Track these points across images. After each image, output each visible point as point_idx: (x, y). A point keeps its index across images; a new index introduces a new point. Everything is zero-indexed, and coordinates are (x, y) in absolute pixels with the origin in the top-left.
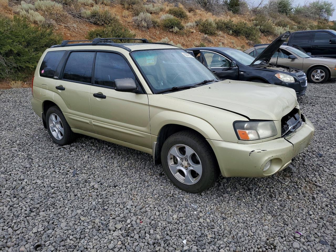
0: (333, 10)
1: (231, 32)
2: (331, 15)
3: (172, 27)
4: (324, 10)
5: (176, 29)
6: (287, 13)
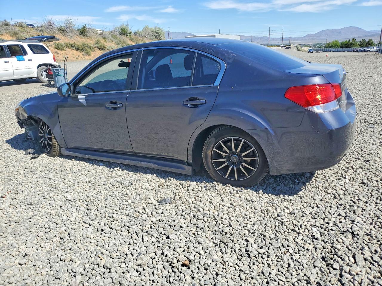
1: (74, 48)
6: (127, 35)
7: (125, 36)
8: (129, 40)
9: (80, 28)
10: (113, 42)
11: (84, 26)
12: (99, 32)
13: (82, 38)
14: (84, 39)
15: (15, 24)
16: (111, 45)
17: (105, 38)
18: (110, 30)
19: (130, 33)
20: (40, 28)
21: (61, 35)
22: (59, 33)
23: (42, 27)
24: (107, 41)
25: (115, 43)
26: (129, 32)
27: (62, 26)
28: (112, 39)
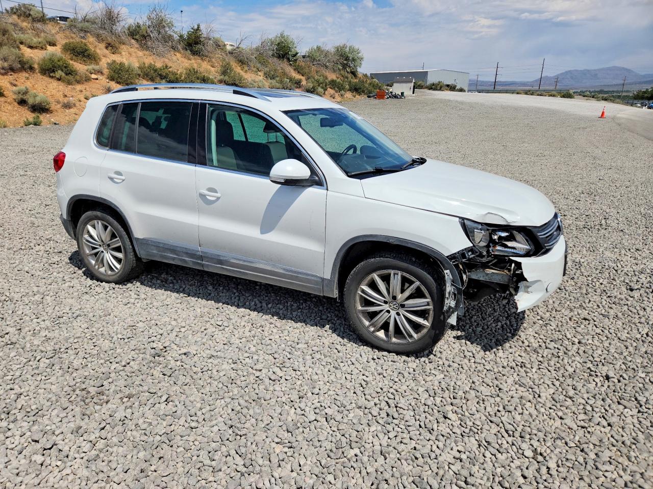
0: (362, 59)
2: (360, 66)
3: (54, 71)
6: (289, 60)
7: (285, 60)
8: (292, 71)
9: (185, 34)
10: (259, 73)
11: (196, 27)
12: (229, 48)
13: (189, 59)
14: (193, 61)
15: (12, 9)
16: (257, 80)
17: (242, 62)
18: (254, 46)
19: (295, 55)
20: (80, 25)
21: (137, 45)
22: (133, 41)
23: (85, 20)
24: (246, 68)
25: (265, 74)
26: (293, 52)
27: (141, 23)
28: (259, 65)
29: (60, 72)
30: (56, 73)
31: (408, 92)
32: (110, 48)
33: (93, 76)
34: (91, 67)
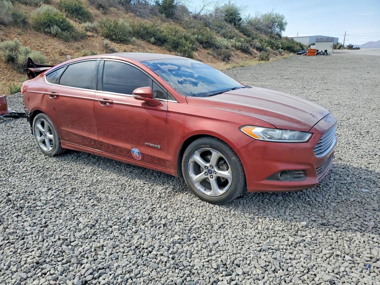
0: (286, 24)
1: (153, 40)
2: (284, 30)
3: (49, 26)
4: (276, 24)
5: (55, 29)
6: (235, 24)
8: (239, 33)
10: (218, 34)
13: (165, 21)
14: (168, 23)
19: (239, 21)
25: (222, 35)
26: (238, 18)
28: (216, 28)
29: (55, 27)
30: (52, 28)
31: (330, 50)
32: (101, 9)
33: (89, 33)
34: (88, 24)
